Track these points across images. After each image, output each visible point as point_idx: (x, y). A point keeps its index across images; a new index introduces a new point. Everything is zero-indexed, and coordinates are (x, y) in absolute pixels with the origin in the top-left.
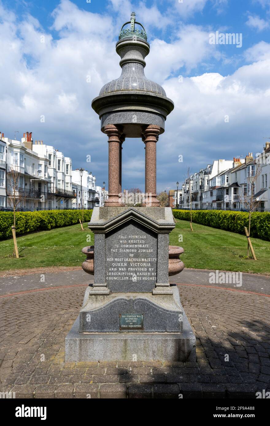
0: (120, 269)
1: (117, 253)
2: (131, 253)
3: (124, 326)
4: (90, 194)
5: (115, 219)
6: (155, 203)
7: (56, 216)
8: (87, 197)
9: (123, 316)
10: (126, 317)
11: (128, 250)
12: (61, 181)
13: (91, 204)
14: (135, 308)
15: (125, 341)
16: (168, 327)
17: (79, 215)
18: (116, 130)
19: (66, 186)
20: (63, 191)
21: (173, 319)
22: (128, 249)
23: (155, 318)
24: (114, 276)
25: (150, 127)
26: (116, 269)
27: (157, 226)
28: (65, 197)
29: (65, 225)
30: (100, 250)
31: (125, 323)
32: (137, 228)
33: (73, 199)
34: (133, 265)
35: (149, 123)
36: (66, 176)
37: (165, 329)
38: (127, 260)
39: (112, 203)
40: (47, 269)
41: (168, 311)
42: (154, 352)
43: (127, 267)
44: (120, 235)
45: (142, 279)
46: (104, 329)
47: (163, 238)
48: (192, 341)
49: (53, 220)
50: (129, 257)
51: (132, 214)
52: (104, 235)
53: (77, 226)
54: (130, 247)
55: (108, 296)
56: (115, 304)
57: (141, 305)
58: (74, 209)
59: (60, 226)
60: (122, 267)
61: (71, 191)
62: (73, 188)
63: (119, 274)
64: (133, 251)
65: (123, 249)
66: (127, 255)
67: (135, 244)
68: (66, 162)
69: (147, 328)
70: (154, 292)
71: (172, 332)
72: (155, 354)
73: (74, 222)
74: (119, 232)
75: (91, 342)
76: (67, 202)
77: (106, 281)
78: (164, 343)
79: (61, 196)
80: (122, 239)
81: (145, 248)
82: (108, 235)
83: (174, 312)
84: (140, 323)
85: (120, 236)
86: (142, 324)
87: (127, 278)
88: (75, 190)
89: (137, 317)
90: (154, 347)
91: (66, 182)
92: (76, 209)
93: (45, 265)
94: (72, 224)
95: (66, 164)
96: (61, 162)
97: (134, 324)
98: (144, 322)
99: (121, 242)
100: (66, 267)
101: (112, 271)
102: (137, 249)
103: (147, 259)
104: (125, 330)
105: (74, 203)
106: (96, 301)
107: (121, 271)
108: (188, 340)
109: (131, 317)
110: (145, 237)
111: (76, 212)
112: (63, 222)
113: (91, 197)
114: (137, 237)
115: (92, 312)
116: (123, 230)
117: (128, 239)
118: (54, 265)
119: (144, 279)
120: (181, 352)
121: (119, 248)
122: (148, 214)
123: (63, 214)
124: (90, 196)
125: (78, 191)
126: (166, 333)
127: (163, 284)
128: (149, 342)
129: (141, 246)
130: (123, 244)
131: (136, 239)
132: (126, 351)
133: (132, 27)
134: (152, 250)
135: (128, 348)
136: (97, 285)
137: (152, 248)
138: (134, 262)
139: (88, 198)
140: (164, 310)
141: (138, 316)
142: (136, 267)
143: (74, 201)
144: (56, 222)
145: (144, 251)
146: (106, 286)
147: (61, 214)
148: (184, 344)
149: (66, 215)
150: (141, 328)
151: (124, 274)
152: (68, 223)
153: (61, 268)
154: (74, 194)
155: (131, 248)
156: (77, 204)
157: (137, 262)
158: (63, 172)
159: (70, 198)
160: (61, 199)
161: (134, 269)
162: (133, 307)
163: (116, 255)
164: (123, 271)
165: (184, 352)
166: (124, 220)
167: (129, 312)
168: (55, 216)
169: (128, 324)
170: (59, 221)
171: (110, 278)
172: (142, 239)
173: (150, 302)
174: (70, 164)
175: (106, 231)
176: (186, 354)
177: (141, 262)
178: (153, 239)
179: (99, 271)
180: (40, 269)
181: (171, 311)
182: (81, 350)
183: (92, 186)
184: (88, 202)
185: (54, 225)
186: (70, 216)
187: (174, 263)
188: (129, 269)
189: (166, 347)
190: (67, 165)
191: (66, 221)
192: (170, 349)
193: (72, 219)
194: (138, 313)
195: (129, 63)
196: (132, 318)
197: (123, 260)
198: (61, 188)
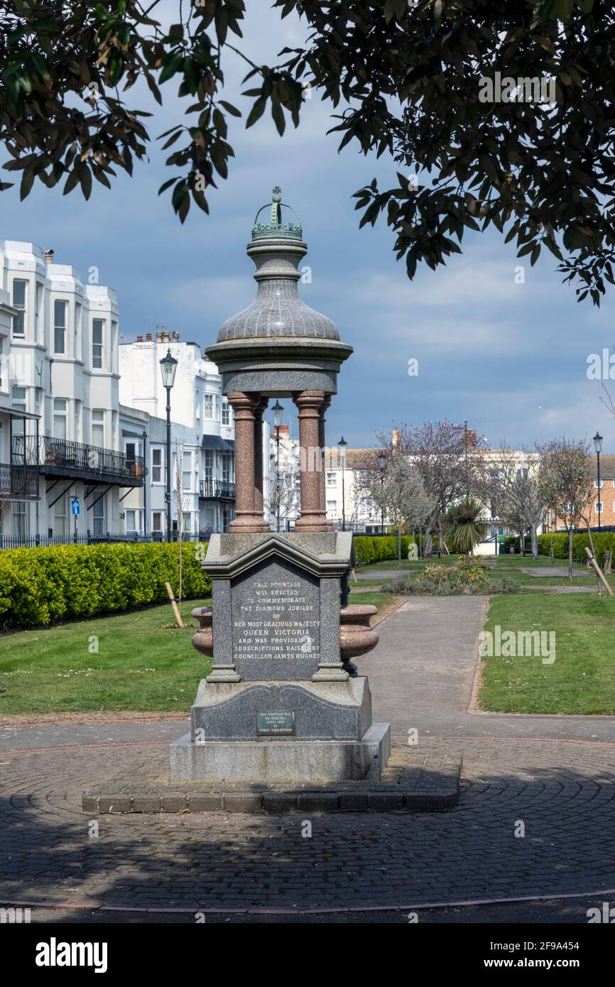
0: (257, 641)
1: (251, 612)
2: (276, 612)
3: (265, 730)
4: (208, 463)
5: (245, 554)
6: (317, 525)
7: (69, 570)
8: (193, 475)
9: (262, 714)
10: (267, 716)
11: (269, 608)
12: (70, 406)
13: (218, 512)
14: (281, 700)
15: (265, 748)
16: (336, 732)
17: (163, 566)
18: (247, 400)
19: (94, 426)
20: (80, 454)
21: (345, 718)
22: (271, 605)
23: (315, 716)
24: (247, 652)
25: (305, 394)
26: (250, 641)
27: (317, 564)
28: (86, 482)
29: (103, 613)
30: (222, 607)
31: (265, 725)
32: (284, 569)
33: (126, 490)
34: (279, 632)
35: (302, 389)
36: (89, 374)
37: (332, 735)
38: (269, 624)
39: (241, 526)
40: (86, 715)
41: (335, 705)
42: (311, 766)
43: (269, 637)
44: (256, 581)
45: (295, 656)
46: (231, 735)
47: (329, 585)
48: (373, 748)
49: (58, 586)
50: (273, 620)
51: (274, 545)
52: (229, 582)
53: (158, 612)
54: (273, 602)
55: (237, 684)
56: (248, 695)
57: (292, 696)
58: (134, 539)
59: (83, 616)
60: (261, 637)
61: (117, 449)
62: (125, 434)
63: (256, 648)
64: (278, 608)
65: (262, 605)
66: (269, 617)
67: (281, 597)
68: (91, 306)
69: (302, 733)
70: (315, 676)
71: (343, 739)
72: (313, 769)
73: (139, 596)
74: (254, 577)
75: (211, 751)
76: (97, 505)
77: (233, 661)
78: (327, 753)
79: (67, 478)
80: (260, 589)
81: (300, 604)
82: (235, 582)
83: (346, 706)
84: (289, 725)
85: (257, 583)
86: (293, 727)
87: (270, 655)
88: (136, 442)
89: (284, 716)
90: (312, 759)
91: (93, 405)
92: (146, 539)
93: (78, 706)
94: (132, 607)
95: (92, 316)
96: (69, 311)
97: (279, 727)
98: (297, 725)
99: (258, 593)
100: (141, 713)
101: (244, 645)
102: (286, 605)
103: (302, 623)
104: (266, 737)
105: (132, 512)
106: (218, 692)
107: (260, 644)
108: (365, 747)
109: (276, 716)
110: (299, 585)
111: (149, 554)
112: (97, 597)
113: (217, 475)
114: (284, 584)
115: (212, 707)
116: (261, 572)
117: (269, 589)
118: (104, 709)
119: (298, 656)
120: (355, 765)
121: (255, 604)
122: (304, 545)
123: (96, 562)
124: (209, 472)
125: (151, 449)
126: (333, 741)
127: (330, 665)
128: (303, 751)
129: (291, 600)
130: (262, 597)
131: (284, 589)
132: (266, 765)
133: (274, 220)
134: (311, 607)
135: (271, 760)
136: (218, 666)
137: (311, 603)
138: (282, 628)
139: (201, 484)
140: (330, 703)
141: (286, 714)
142: (284, 637)
143: (132, 498)
144: (69, 599)
145: (298, 608)
146: (234, 669)
147: (87, 561)
148: (358, 753)
149: (108, 569)
150: (293, 734)
151: (265, 650)
152: (116, 601)
153: (126, 714)
154: (130, 465)
155: (275, 604)
156: (144, 512)
157: (286, 628)
158: (80, 359)
159: (112, 484)
160: (72, 492)
161: (281, 641)
162: (278, 699)
163: (251, 617)
164: (263, 644)
165: (359, 766)
166: (262, 556)
167: (271, 707)
168: (65, 572)
169: (270, 726)
170: (80, 593)
171: (241, 656)
172: (294, 588)
173: (306, 691)
174: (108, 317)
175: (231, 574)
176: (363, 770)
177: (293, 627)
178: (313, 589)
179: (221, 643)
180: (68, 715)
181: (340, 706)
182: (194, 763)
183: (220, 418)
184: (203, 501)
185: (61, 607)
186: (123, 571)
187: (354, 631)
188: (273, 640)
189: (330, 758)
190: (98, 324)
191: (108, 591)
192: (337, 761)
193: (131, 585)
194: (286, 708)
195: (269, 280)
196: (277, 718)
197: (263, 625)
198: (70, 438)
